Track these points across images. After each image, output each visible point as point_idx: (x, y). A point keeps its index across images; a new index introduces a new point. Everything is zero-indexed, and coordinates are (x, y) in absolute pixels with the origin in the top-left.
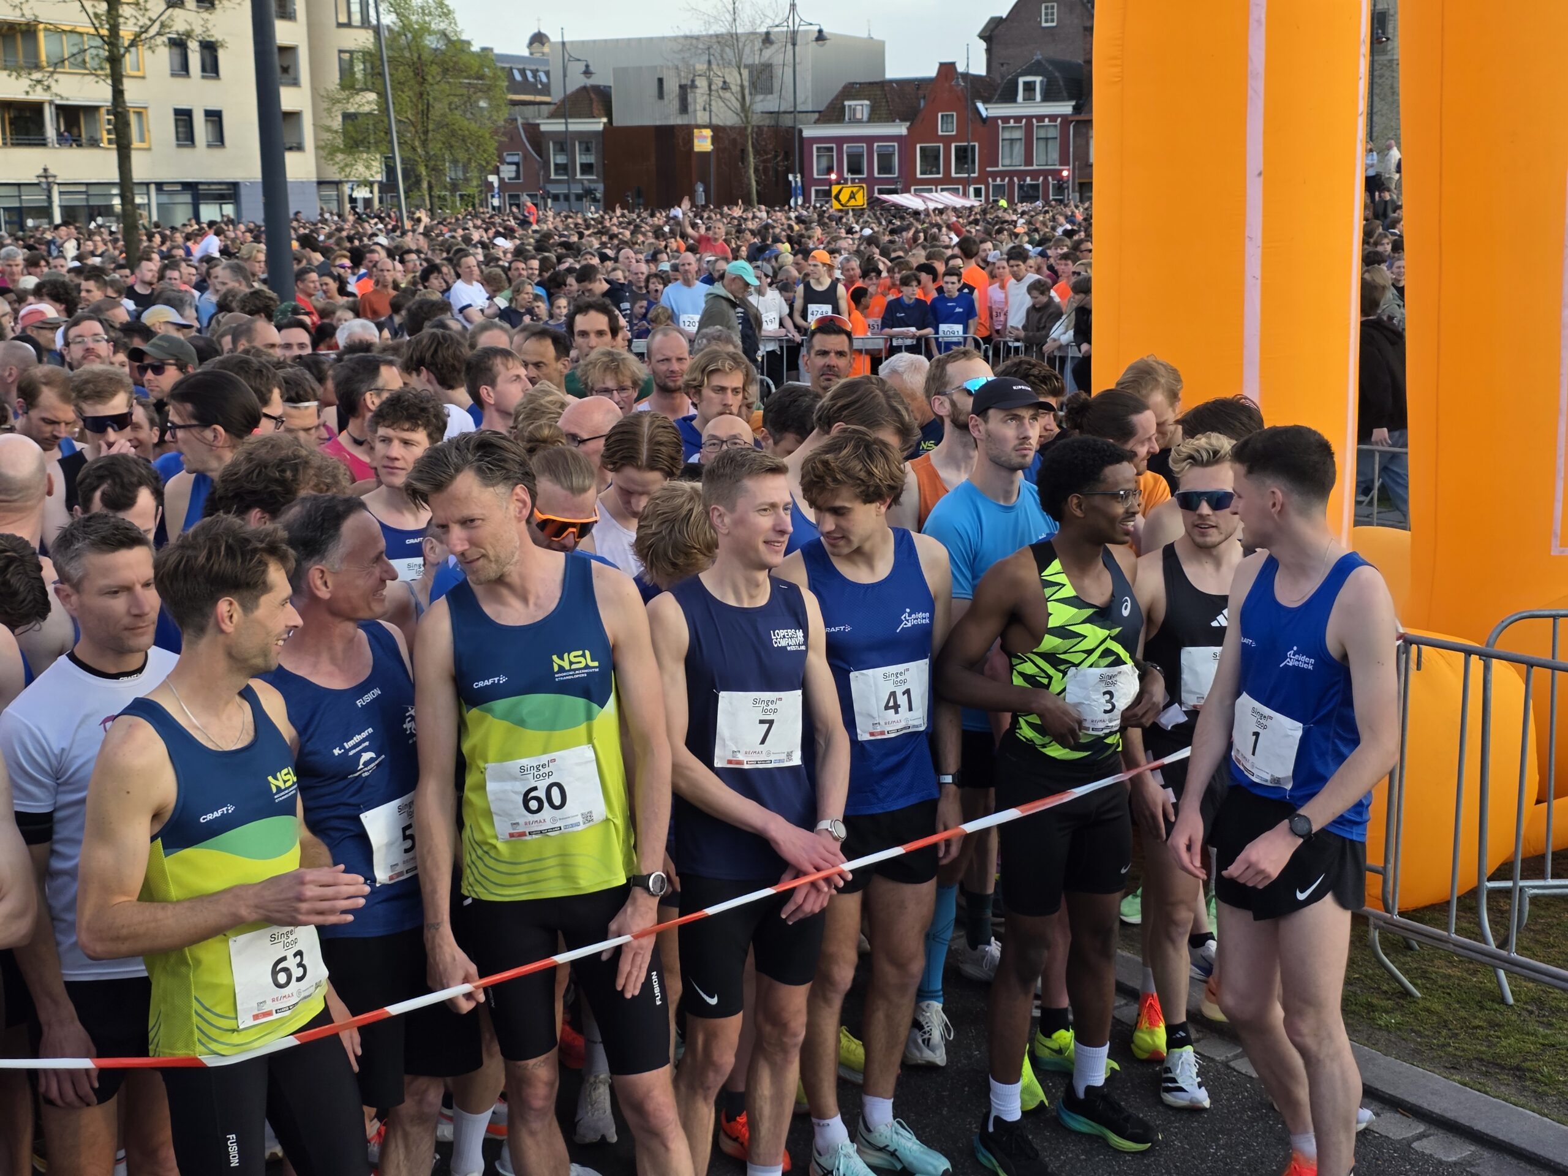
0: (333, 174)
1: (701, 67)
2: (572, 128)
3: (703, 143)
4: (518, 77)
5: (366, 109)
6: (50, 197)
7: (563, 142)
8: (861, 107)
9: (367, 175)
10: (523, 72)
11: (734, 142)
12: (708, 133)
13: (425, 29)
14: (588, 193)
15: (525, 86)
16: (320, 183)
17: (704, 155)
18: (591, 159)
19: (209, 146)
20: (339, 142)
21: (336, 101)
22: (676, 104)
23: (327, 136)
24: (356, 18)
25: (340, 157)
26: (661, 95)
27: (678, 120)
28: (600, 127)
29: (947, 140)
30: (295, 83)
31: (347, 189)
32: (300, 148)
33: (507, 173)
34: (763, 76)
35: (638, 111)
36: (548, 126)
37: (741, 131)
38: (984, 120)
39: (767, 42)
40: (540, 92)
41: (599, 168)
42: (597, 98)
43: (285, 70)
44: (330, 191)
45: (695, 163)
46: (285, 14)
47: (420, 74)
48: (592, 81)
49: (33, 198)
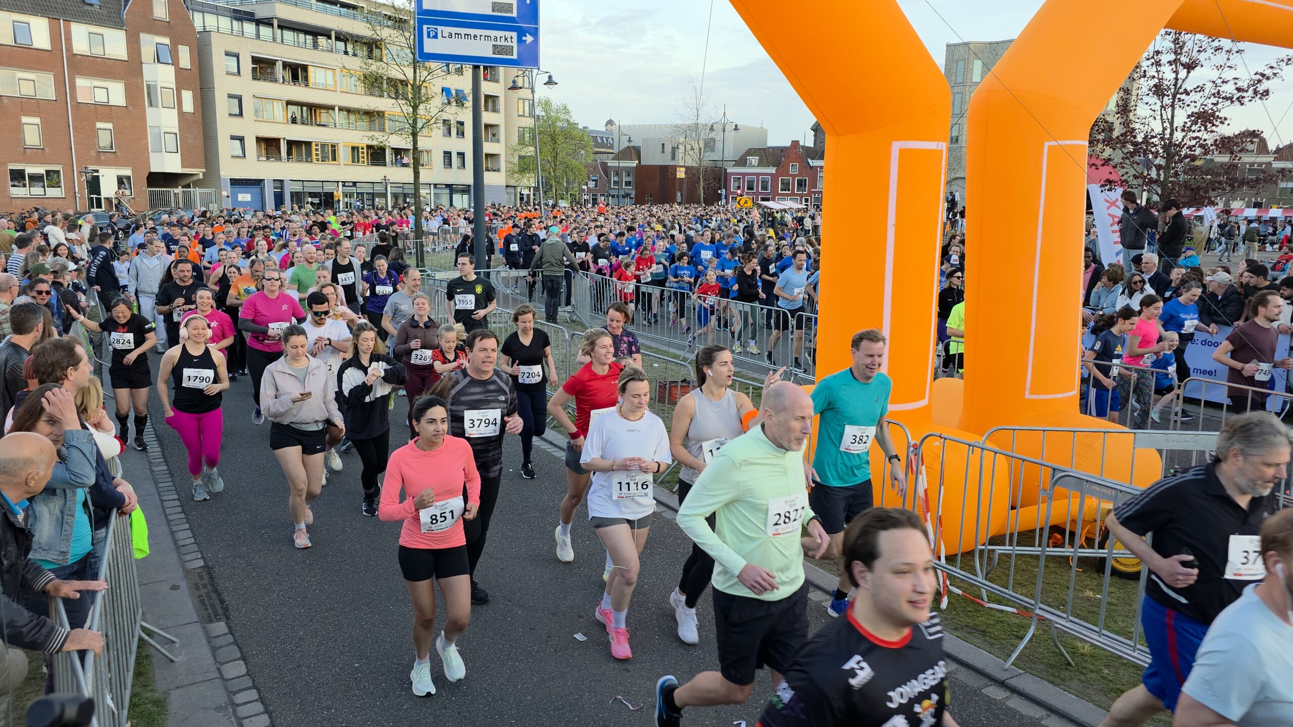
0: (512, 182)
1: (682, 140)
2: (621, 165)
3: (681, 174)
4: (599, 141)
5: (529, 154)
6: (386, 189)
7: (618, 171)
8: (754, 160)
9: (528, 184)
10: (602, 138)
11: (694, 175)
12: (683, 169)
13: (558, 119)
14: (627, 195)
15: (603, 145)
16: (507, 186)
17: (681, 179)
18: (630, 179)
19: (458, 168)
20: (516, 169)
21: (516, 150)
22: (670, 156)
23: (512, 166)
24: (527, 113)
25: (516, 175)
26: (663, 152)
27: (671, 164)
28: (635, 165)
29: (794, 176)
30: (498, 141)
31: (519, 190)
32: (498, 170)
33: (592, 184)
34: (710, 145)
35: (652, 158)
36: (612, 163)
37: (698, 169)
38: (811, 168)
39: (712, 129)
40: (609, 148)
41: (633, 183)
42: (634, 152)
43: (494, 135)
44: (511, 190)
45: (677, 182)
46: (495, 110)
47: (554, 139)
48: (632, 144)
49: (379, 189)
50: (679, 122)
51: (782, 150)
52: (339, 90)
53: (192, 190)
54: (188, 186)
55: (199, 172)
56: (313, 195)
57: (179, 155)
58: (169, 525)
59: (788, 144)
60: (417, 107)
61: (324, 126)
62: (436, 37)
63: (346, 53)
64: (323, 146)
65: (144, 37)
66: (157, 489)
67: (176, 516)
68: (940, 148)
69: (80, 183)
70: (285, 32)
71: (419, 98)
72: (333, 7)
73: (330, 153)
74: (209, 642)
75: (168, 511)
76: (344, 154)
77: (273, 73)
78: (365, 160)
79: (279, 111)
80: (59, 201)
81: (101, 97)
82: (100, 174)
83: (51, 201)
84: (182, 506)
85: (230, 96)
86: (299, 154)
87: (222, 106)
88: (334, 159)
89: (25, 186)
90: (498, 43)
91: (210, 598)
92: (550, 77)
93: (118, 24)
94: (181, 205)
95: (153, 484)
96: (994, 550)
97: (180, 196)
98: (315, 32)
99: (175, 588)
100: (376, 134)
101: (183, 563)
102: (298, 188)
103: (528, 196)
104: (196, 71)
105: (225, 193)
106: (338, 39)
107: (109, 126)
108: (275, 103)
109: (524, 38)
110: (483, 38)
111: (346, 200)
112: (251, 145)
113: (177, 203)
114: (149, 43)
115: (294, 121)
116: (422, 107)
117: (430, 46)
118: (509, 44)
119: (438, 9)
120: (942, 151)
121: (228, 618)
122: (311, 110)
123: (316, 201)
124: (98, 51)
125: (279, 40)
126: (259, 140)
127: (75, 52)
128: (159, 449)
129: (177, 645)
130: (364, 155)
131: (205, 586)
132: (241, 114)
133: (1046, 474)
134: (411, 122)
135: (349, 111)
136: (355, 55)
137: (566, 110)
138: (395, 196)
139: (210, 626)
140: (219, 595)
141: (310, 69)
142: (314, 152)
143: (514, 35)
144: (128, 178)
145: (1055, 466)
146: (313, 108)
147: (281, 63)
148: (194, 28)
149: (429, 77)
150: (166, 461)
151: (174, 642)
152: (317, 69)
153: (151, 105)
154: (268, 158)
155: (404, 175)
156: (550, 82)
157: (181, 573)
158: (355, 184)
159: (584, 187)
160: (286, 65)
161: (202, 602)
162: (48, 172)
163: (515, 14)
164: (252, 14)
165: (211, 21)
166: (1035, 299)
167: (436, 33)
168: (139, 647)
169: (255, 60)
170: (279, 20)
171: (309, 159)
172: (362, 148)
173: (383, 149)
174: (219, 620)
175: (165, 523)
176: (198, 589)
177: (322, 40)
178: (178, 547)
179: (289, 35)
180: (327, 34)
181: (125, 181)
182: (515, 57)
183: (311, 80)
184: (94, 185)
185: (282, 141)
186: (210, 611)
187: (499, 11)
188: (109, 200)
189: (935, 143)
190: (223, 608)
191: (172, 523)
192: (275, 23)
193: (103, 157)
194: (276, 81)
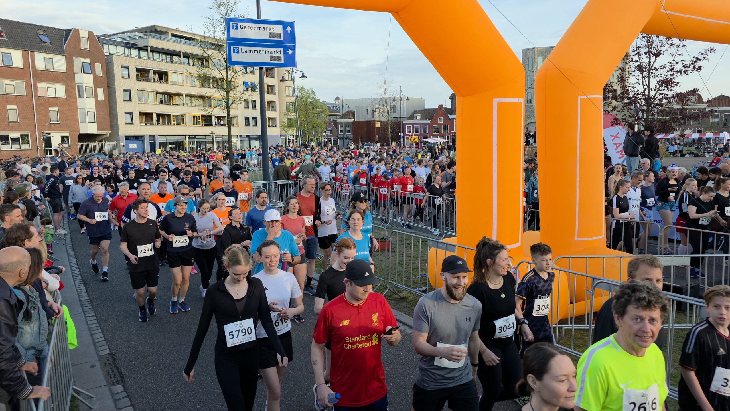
0: (284, 133)
1: (377, 106)
2: (345, 121)
3: (378, 125)
4: (332, 108)
5: (293, 117)
6: (213, 139)
7: (342, 125)
8: (418, 116)
9: (292, 133)
11: (385, 125)
12: (379, 123)
13: (309, 97)
14: (348, 138)
15: (334, 111)
16: (281, 135)
17: (378, 128)
18: (348, 129)
19: (253, 126)
20: (286, 125)
21: (285, 115)
22: (371, 116)
23: (283, 124)
24: (291, 95)
25: (286, 129)
26: (367, 113)
27: (372, 120)
28: (352, 121)
29: (441, 124)
30: (275, 110)
31: (287, 137)
32: (276, 126)
33: (328, 133)
34: (393, 108)
35: (361, 117)
36: (339, 121)
37: (387, 122)
38: (450, 119)
39: (394, 100)
40: (337, 112)
41: (351, 131)
42: (351, 114)
43: (273, 107)
44: (282, 137)
45: (376, 130)
46: (273, 93)
47: (306, 109)
48: (350, 110)
49: (209, 139)
50: (376, 96)
51: (434, 110)
52: (185, 84)
53: (103, 143)
54: (101, 141)
55: (107, 133)
56: (171, 143)
57: (96, 124)
58: (90, 331)
59: (437, 107)
60: (229, 92)
61: (177, 105)
62: (238, 52)
63: (189, 64)
64: (177, 116)
65: (75, 59)
66: (83, 310)
67: (93, 326)
68: (520, 101)
69: (40, 142)
70: (155, 54)
71: (230, 87)
72: (181, 39)
73: (181, 120)
74: (113, 397)
75: (89, 323)
76: (189, 120)
77: (148, 77)
78: (201, 123)
79: (151, 97)
80: (28, 152)
81: (51, 93)
82: (51, 136)
83: (24, 152)
84: (97, 319)
85: (124, 90)
86: (164, 121)
87: (120, 96)
88: (183, 123)
89: (9, 143)
90: (273, 55)
91: (113, 372)
92: (303, 74)
93: (61, 52)
94: (97, 152)
95: (81, 308)
96: (562, 327)
97: (97, 146)
98: (171, 54)
99: (93, 366)
100: (206, 108)
101: (97, 352)
102: (163, 140)
103: (293, 140)
104: (105, 77)
105: (122, 144)
106: (184, 57)
107: (56, 109)
108: (150, 94)
109: (287, 52)
110: (264, 52)
111: (190, 145)
112: (136, 117)
113: (95, 151)
114: (78, 62)
115: (161, 103)
116: (231, 92)
117: (235, 58)
118: (279, 55)
119: (239, 37)
120: (521, 103)
121: (123, 382)
122: (170, 96)
123: (174, 146)
124: (49, 67)
125: (151, 59)
126: (141, 114)
127: (37, 69)
128: (84, 288)
129: (94, 399)
130: (200, 120)
131: (110, 365)
132: (130, 100)
133: (589, 281)
134: (226, 100)
135: (191, 96)
136: (194, 65)
137: (312, 92)
138: (218, 142)
139: (113, 387)
140: (118, 369)
141: (169, 74)
142: (172, 120)
143: (282, 50)
144: (67, 138)
145: (594, 276)
146: (171, 95)
147: (152, 71)
148: (104, 53)
149: (235, 75)
150: (88, 294)
151: (92, 397)
152: (173, 74)
153: (80, 96)
154: (146, 124)
155: (223, 131)
156: (303, 76)
157: (96, 358)
158: (195, 136)
159: (324, 134)
160: (155, 72)
161: (109, 374)
162: (22, 136)
163: (282, 39)
164: (136, 45)
165: (113, 49)
166: (578, 184)
167: (238, 50)
168: (71, 401)
169: (138, 70)
170: (151, 47)
171: (169, 123)
172: (199, 117)
173: (211, 117)
174: (119, 384)
175: (87, 329)
176: (106, 366)
177: (175, 58)
178: (95, 343)
179: (157, 56)
180: (178, 54)
181: (65, 139)
182: (283, 62)
183: (170, 80)
184: (48, 142)
185: (154, 115)
186: (113, 379)
187: (273, 37)
188: (56, 150)
189: (517, 99)
190: (120, 377)
191: (91, 329)
192: (149, 49)
193: (53, 126)
194: (150, 81)
